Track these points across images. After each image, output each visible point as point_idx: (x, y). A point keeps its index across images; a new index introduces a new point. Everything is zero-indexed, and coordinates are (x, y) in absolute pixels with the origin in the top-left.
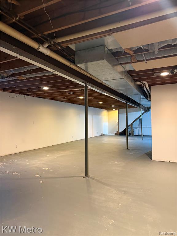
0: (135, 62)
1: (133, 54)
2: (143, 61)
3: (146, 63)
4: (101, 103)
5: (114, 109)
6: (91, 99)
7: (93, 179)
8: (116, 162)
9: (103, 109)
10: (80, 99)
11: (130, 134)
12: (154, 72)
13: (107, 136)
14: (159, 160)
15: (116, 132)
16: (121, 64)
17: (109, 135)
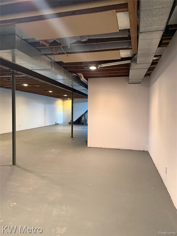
0: (57, 54)
1: (49, 46)
2: (64, 53)
3: (68, 56)
4: (51, 92)
5: (69, 99)
6: (37, 87)
7: (19, 167)
8: (53, 150)
9: (58, 98)
10: (23, 86)
11: (83, 123)
12: (83, 65)
13: (61, 125)
14: (93, 147)
15: (70, 122)
16: (45, 55)
17: (64, 125)
